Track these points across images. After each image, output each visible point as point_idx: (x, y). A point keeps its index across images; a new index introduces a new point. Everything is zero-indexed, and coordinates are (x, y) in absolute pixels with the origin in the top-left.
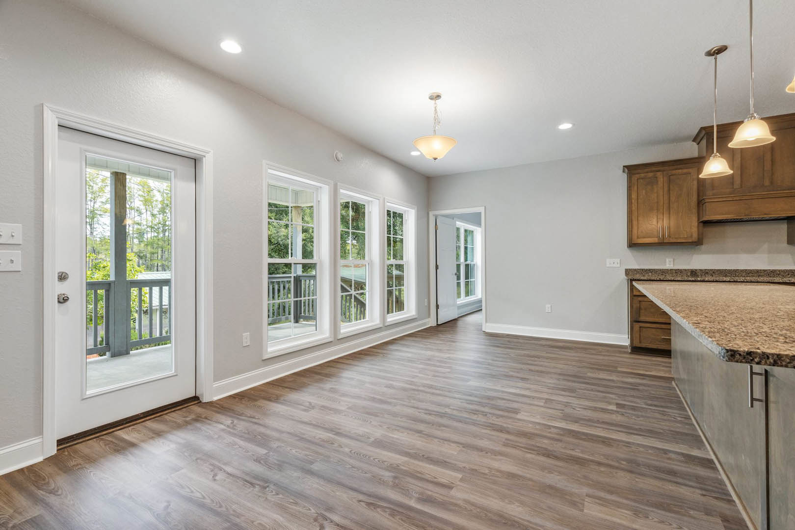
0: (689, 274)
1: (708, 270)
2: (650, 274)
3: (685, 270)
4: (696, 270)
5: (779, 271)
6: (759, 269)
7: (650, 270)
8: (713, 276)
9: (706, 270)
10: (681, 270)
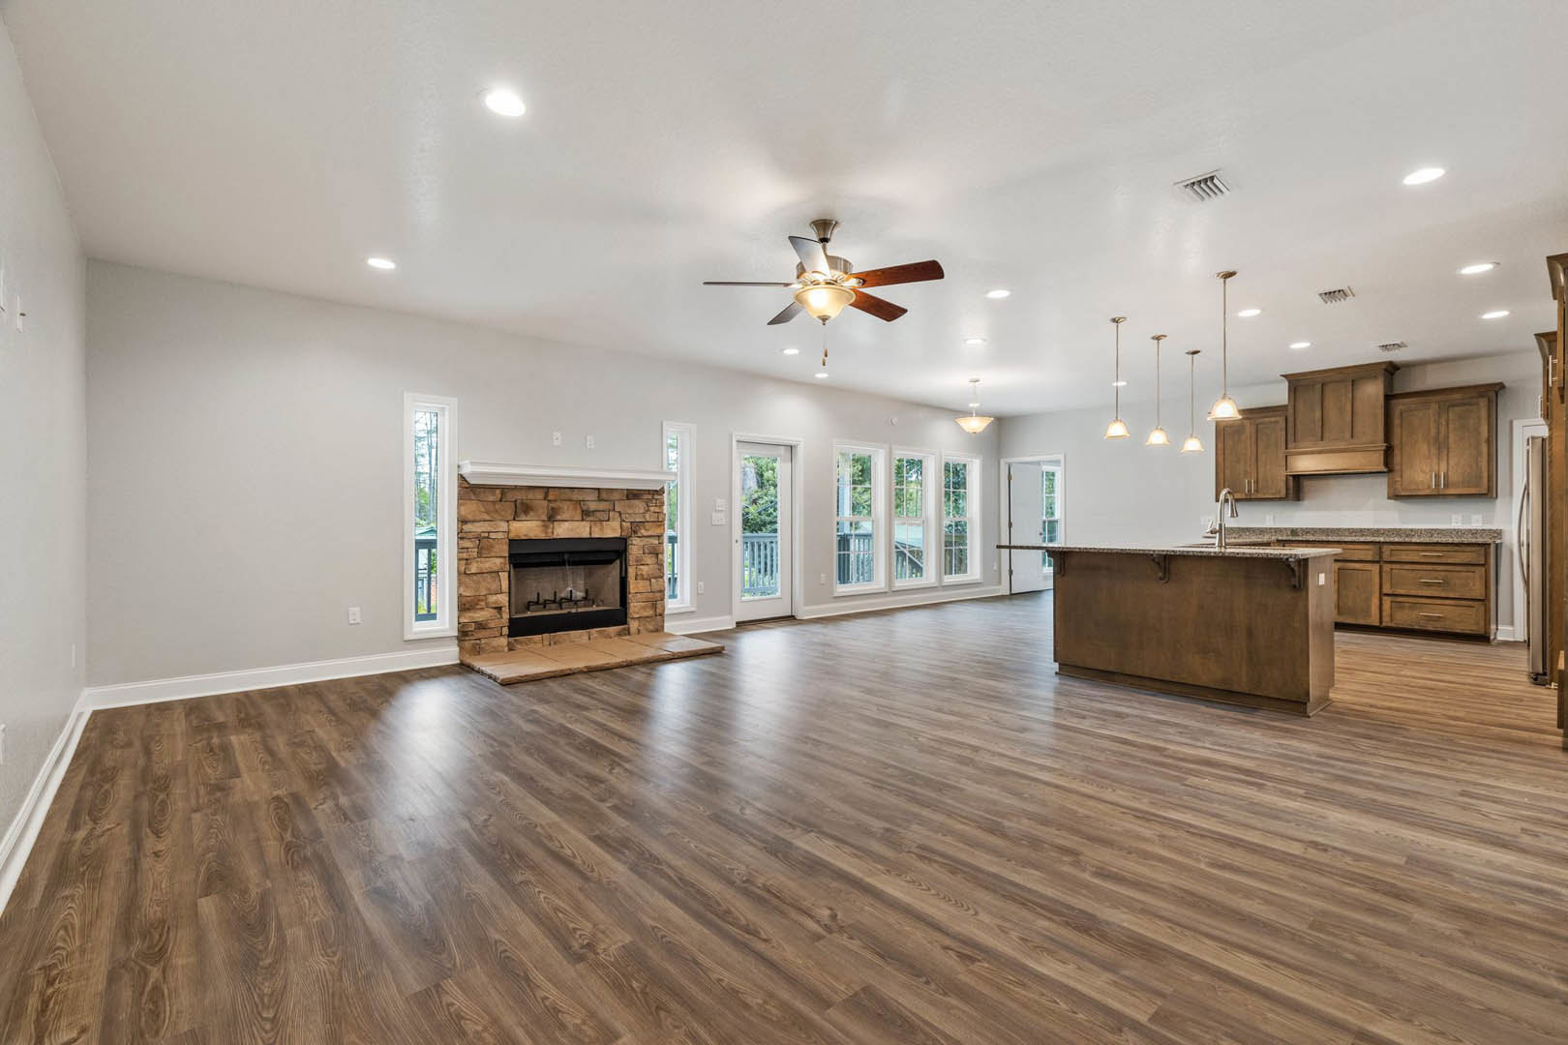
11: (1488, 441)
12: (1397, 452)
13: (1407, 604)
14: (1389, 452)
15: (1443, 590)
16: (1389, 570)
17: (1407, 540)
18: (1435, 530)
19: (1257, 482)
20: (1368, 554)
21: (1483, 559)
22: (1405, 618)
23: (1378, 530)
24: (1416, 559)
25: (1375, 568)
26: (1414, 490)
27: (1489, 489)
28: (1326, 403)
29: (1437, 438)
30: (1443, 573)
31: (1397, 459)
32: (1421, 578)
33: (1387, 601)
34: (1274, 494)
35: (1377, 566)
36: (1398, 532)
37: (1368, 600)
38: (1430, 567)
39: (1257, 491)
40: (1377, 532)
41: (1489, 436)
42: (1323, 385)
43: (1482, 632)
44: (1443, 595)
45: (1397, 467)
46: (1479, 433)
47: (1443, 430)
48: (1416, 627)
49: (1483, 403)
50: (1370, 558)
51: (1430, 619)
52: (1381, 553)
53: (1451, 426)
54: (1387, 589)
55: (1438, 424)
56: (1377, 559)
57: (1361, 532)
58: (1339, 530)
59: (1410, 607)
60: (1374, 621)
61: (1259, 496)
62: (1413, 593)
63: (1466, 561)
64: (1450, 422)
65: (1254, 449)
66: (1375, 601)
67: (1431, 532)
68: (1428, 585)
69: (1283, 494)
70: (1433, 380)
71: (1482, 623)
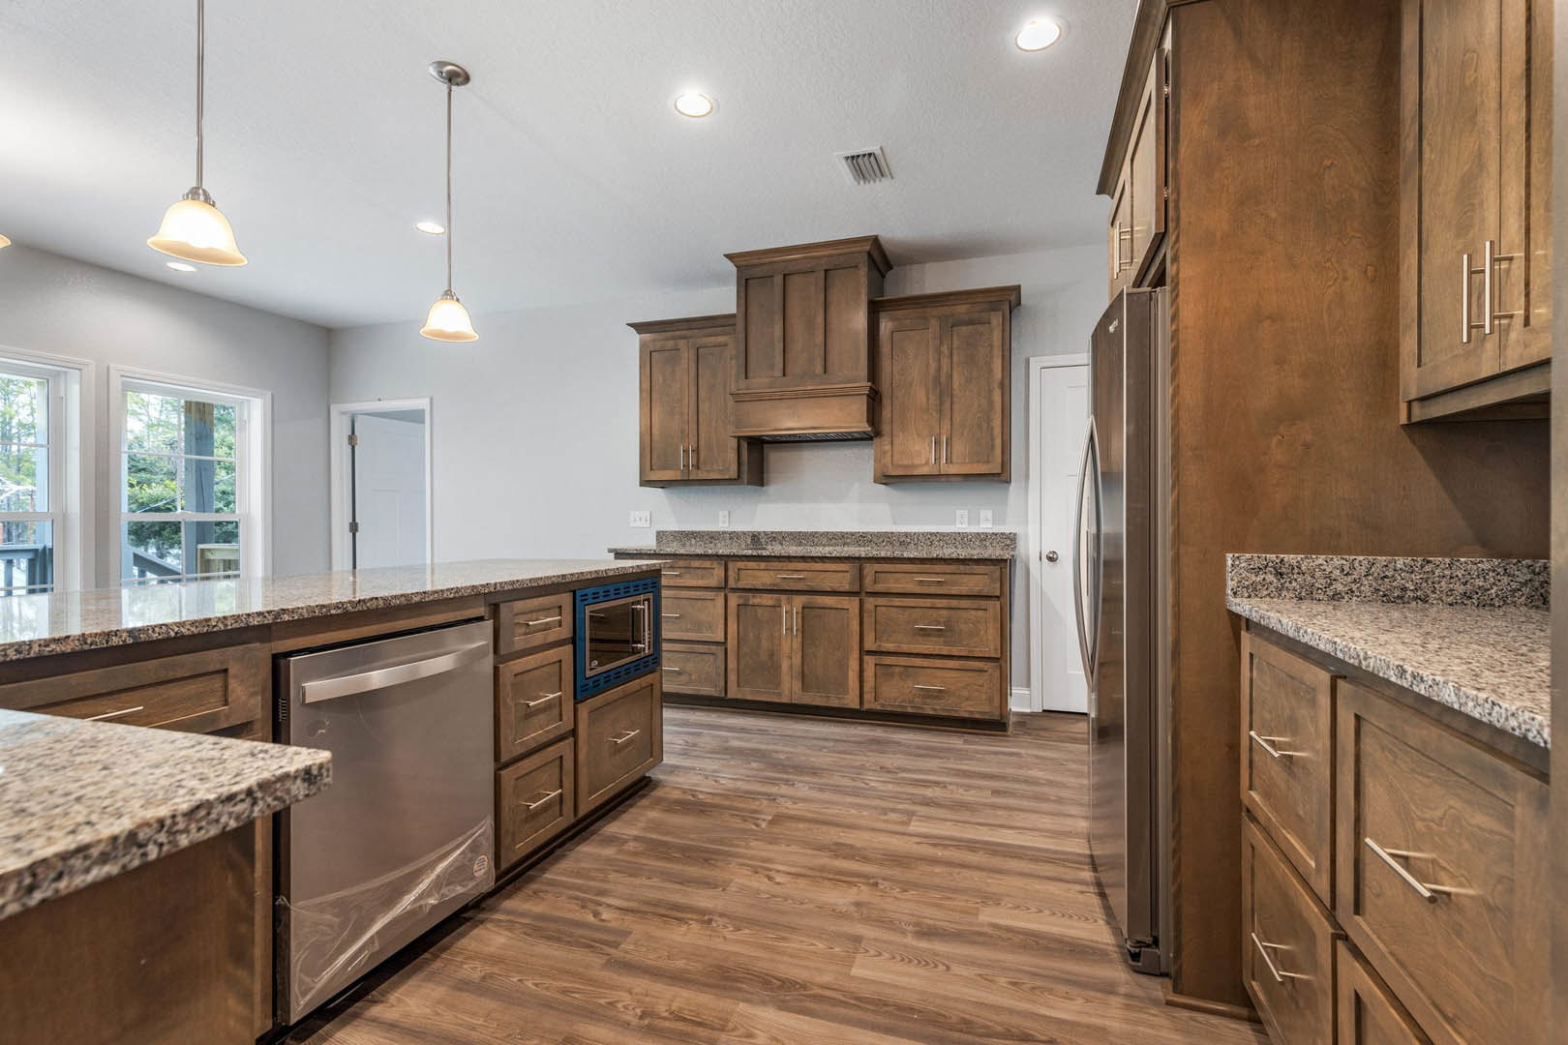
0: (749, 541)
1: (776, 533)
2: (693, 541)
3: (744, 533)
4: (759, 533)
5: (872, 534)
6: (845, 531)
7: (693, 533)
8: (782, 544)
9: (772, 533)
10: (738, 533)
11: (1002, 385)
12: (886, 402)
13: (897, 670)
14: (875, 399)
15: (946, 643)
16: (872, 608)
17: (898, 554)
18: (935, 534)
19: (697, 451)
20: (843, 579)
21: (998, 585)
22: (895, 694)
23: (863, 535)
24: (910, 587)
25: (852, 604)
26: (907, 466)
27: (1006, 464)
28: (789, 312)
29: (937, 378)
30: (944, 613)
31: (886, 413)
32: (916, 622)
33: (870, 661)
34: (721, 472)
35: (856, 601)
36: (888, 538)
37: (843, 665)
38: (929, 602)
39: (697, 467)
40: (862, 538)
41: (1003, 378)
42: (785, 275)
43: (997, 717)
44: (945, 650)
45: (886, 428)
46: (991, 371)
47: (945, 362)
48: (910, 710)
49: (996, 320)
50: (847, 587)
51: (927, 694)
52: (861, 578)
53: (955, 359)
54: (869, 645)
55: (939, 353)
56: (856, 588)
57: (842, 538)
58: (814, 534)
59: (900, 674)
60: (851, 701)
61: (702, 475)
62: (905, 648)
63: (976, 590)
64: (955, 352)
65: (693, 390)
66: (854, 664)
67: (932, 538)
68: (925, 633)
69: (733, 473)
70: (934, 280)
71: (996, 702)
